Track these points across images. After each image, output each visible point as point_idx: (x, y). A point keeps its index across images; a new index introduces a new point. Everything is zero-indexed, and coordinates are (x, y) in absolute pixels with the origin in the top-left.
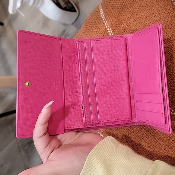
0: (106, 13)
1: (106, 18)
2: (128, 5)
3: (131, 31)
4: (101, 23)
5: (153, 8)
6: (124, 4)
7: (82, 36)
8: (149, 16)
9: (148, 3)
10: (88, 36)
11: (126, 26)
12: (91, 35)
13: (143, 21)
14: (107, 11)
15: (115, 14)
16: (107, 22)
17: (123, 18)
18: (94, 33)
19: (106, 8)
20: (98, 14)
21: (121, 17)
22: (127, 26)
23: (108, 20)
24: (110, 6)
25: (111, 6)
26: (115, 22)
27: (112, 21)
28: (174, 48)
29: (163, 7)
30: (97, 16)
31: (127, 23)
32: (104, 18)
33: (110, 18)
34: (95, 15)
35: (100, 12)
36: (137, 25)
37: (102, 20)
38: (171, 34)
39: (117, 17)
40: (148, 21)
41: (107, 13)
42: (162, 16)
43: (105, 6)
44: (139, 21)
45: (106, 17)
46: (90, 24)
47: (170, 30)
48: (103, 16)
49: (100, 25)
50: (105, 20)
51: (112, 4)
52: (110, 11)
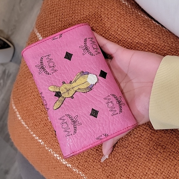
2: (68, 19)
5: (100, 14)
6: (63, 20)
7: (26, 72)
8: (98, 25)
9: (91, 10)
19: (43, 30)
20: (37, 40)
24: (47, 27)
25: (49, 26)
29: (110, 8)
35: (38, 37)
42: (112, 19)
43: (41, 28)
51: (49, 24)
52: (50, 32)
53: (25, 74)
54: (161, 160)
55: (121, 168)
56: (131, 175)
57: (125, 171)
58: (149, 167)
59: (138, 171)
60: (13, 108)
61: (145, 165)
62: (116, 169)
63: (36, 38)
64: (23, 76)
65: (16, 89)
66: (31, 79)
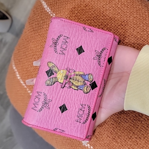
0: (50, 4)
1: (53, 11)
3: (86, 19)
4: (48, 17)
7: (29, 37)
10: (37, 34)
11: (78, 14)
12: (41, 33)
13: (95, 4)
14: (51, 3)
15: (62, 4)
16: (54, 15)
17: (72, 5)
18: (43, 30)
20: (42, 8)
21: (69, 5)
22: (80, 14)
23: (55, 12)
26: (64, 13)
27: (60, 12)
28: (136, 28)
30: (42, 11)
31: (78, 10)
32: (50, 10)
33: (57, 10)
34: (38, 10)
35: (43, 5)
36: (90, 10)
37: (48, 14)
38: (129, 12)
39: (64, 6)
40: (101, 4)
41: (52, 5)
44: (91, 5)
45: (51, 10)
46: (35, 21)
47: (127, 7)
48: (48, 10)
49: (48, 20)
50: (52, 13)
52: (54, 1)
53: (28, 38)
55: (108, 130)
56: (116, 137)
57: (112, 133)
59: (123, 134)
60: (12, 68)
61: (130, 129)
62: (103, 130)
63: (41, 7)
64: (26, 40)
65: (18, 51)
66: (34, 43)
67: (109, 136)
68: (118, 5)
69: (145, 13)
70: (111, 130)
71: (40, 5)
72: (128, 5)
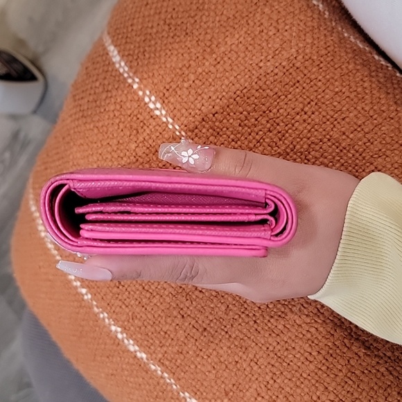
0: (129, 55)
1: (133, 70)
2: (185, 22)
3: (216, 95)
4: (122, 85)
5: (259, 19)
6: (173, 22)
7: (72, 131)
8: (252, 42)
9: (240, 7)
10: (92, 126)
11: (197, 82)
12: (100, 124)
13: (240, 59)
14: (130, 50)
15: (157, 55)
16: (137, 80)
17: (183, 60)
18: (107, 117)
19: (124, 41)
20: (107, 63)
21: (175, 59)
22: (200, 84)
23: (139, 75)
24: (134, 33)
25: (139, 33)
26: (161, 77)
27: (151, 74)
29: (284, 10)
30: (106, 68)
31: (198, 73)
32: (126, 69)
33: (145, 69)
34: (98, 66)
35: (111, 54)
36: (227, 74)
37: (121, 78)
38: (324, 81)
39: (163, 61)
40: (254, 58)
41: (132, 56)
42: (286, 34)
43: (120, 36)
44: (230, 62)
45: (131, 67)
46: (88, 92)
47: (317, 68)
48: (122, 67)
49: (120, 92)
50: (131, 74)
51: (140, 27)
52: (139, 47)
53: (69, 135)
54: (356, 372)
56: (281, 396)
57: (269, 386)
58: (325, 384)
59: (299, 391)
60: (29, 209)
61: (317, 379)
62: (247, 379)
63: (106, 58)
64: (64, 138)
65: (43, 167)
66: (81, 147)
67: (263, 395)
68: (294, 61)
69: (361, 83)
70: (268, 378)
71: (103, 55)
72: (321, 62)
